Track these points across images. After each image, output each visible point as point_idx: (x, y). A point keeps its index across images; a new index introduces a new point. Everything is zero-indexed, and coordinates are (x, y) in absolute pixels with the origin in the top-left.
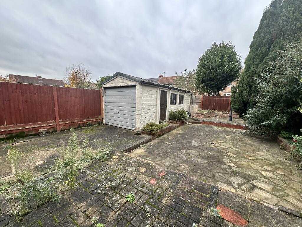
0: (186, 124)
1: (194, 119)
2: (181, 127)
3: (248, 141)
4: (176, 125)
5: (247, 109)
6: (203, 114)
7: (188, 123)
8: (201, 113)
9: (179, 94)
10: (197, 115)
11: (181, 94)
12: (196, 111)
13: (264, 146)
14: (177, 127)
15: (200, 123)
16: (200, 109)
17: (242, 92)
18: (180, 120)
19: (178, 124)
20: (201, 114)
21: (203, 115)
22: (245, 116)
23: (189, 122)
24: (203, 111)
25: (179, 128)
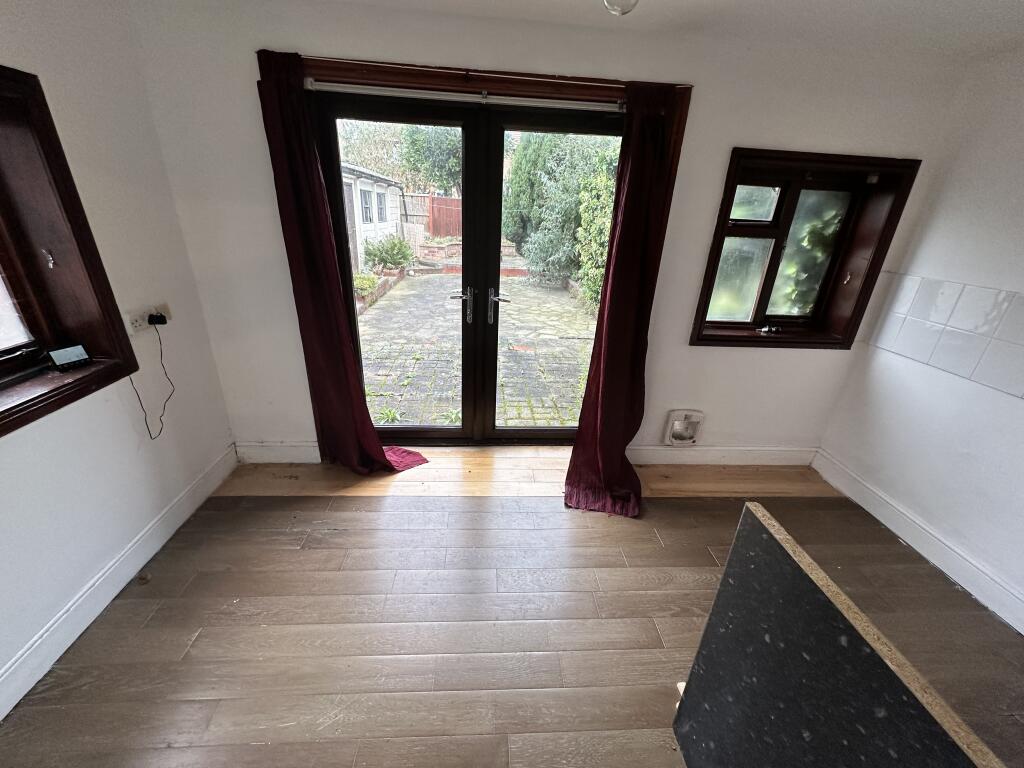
0: (408, 275)
1: (421, 263)
2: (403, 283)
3: (531, 293)
4: (392, 279)
5: (528, 232)
6: (442, 248)
7: (412, 273)
8: (436, 245)
9: (376, 190)
10: (426, 252)
11: (381, 191)
12: (421, 240)
13: (554, 297)
14: (395, 283)
15: (439, 271)
16: (428, 234)
17: (518, 196)
18: (397, 264)
19: (394, 275)
20: (436, 250)
21: (441, 251)
22: (525, 248)
23: (415, 271)
24: (437, 239)
25: (398, 286)
